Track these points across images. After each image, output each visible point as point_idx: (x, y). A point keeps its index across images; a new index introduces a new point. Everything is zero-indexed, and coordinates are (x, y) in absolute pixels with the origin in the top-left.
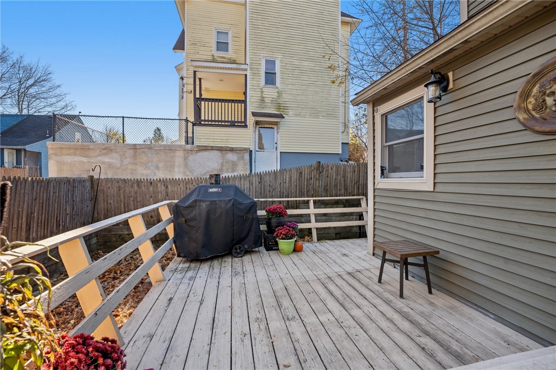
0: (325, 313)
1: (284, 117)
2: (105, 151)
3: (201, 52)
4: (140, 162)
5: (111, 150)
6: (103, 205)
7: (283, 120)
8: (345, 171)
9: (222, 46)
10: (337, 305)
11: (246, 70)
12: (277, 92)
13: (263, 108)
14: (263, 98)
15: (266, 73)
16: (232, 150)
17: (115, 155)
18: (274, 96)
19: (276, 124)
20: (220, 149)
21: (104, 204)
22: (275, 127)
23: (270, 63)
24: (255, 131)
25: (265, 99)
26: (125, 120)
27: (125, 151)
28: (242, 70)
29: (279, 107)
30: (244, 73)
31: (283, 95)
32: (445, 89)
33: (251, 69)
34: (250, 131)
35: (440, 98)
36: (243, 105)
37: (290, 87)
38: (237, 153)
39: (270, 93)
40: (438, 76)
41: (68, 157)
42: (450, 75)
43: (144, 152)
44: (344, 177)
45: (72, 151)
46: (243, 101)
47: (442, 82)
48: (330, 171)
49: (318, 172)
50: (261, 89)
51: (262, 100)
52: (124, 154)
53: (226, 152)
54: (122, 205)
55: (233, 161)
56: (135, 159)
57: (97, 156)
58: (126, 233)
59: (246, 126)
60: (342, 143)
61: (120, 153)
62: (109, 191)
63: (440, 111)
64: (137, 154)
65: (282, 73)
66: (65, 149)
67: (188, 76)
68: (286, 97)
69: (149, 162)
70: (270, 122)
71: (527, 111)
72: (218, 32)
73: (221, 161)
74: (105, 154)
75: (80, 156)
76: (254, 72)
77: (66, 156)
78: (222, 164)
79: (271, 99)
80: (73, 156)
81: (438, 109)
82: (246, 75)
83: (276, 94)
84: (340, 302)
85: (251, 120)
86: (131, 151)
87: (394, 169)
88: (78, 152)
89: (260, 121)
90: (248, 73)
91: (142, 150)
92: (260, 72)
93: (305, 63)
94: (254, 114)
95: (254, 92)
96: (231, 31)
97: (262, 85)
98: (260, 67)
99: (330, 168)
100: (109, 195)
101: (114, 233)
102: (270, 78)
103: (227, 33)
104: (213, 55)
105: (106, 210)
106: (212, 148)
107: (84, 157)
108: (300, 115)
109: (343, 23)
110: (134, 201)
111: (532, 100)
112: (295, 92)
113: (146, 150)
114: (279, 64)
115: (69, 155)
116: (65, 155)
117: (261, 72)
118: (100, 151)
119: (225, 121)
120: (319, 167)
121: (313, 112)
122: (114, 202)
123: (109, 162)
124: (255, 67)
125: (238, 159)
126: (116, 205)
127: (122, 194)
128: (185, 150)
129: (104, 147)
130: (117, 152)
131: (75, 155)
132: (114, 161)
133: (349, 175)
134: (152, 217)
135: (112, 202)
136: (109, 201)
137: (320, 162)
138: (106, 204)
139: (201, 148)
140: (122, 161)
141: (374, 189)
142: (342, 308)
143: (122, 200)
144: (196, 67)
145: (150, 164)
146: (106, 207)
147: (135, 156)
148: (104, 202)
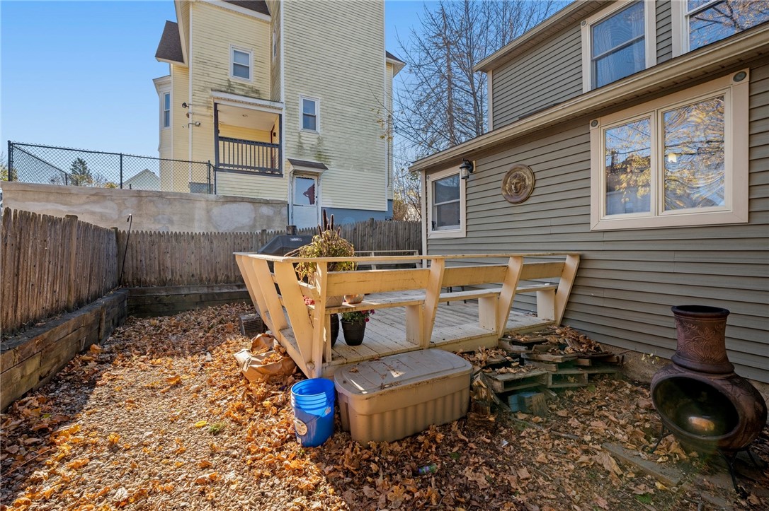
1: (327, 169)
2: (95, 198)
3: (212, 75)
4: (146, 214)
5: (105, 197)
6: (131, 263)
7: (326, 171)
8: (396, 228)
9: (241, 70)
11: (281, 109)
12: (318, 138)
13: (301, 155)
14: (301, 143)
15: (304, 114)
16: (267, 203)
17: (110, 204)
18: (314, 143)
19: (317, 175)
20: (253, 201)
21: (133, 261)
22: (316, 178)
23: (309, 105)
24: (292, 182)
25: (304, 145)
26: (123, 158)
27: (126, 199)
28: (276, 108)
29: (319, 156)
30: (279, 112)
31: (324, 142)
32: (471, 171)
33: (287, 109)
34: (285, 181)
35: (468, 177)
36: (277, 149)
37: (332, 133)
38: (272, 206)
39: (309, 138)
40: (467, 162)
41: (36, 203)
42: (474, 162)
43: (151, 201)
44: (396, 234)
45: (42, 196)
46: (277, 145)
47: (469, 167)
48: (383, 228)
49: (372, 228)
50: (299, 133)
51: (300, 146)
52: (124, 203)
53: (260, 205)
54: (157, 263)
55: (268, 216)
56: (140, 210)
57: (83, 204)
58: (164, 294)
59: (281, 175)
60: (388, 200)
61: (117, 202)
62: (139, 246)
63: (470, 184)
64: (142, 203)
65: (323, 117)
66: (31, 193)
67: (194, 103)
68: (327, 145)
69: (159, 214)
70: (310, 172)
71: (506, 191)
72: (235, 51)
73: (253, 216)
74: (94, 202)
75: (56, 203)
76: (291, 112)
77: (32, 203)
78: (255, 219)
79: (310, 146)
80: (43, 203)
81: (468, 183)
82: (280, 115)
83: (316, 140)
85: (287, 169)
86: (134, 199)
87: (442, 224)
88: (52, 198)
89: (299, 171)
90: (284, 113)
91: (149, 198)
92: (297, 113)
93: (349, 109)
94: (293, 162)
95: (291, 136)
96: (252, 52)
97: (300, 129)
98: (297, 107)
99: (383, 225)
100: (139, 250)
101: (149, 294)
102: (309, 121)
103: (248, 55)
104: (229, 80)
105: (135, 269)
106: (243, 200)
107: (61, 204)
108: (342, 166)
109: (389, 64)
110: (171, 257)
111: (507, 185)
112: (337, 140)
113: (155, 198)
114: (319, 107)
115: (38, 201)
116: (32, 201)
117: (299, 114)
118: (88, 197)
119: (255, 168)
120: (373, 223)
121: (358, 164)
122: (146, 259)
123: (100, 213)
124: (291, 106)
125: (274, 213)
126: (148, 262)
127: (156, 250)
128: (207, 201)
129: (94, 192)
130: (113, 200)
131: (48, 201)
132: (107, 211)
133: (400, 232)
134: (193, 275)
135: (143, 259)
136: (139, 258)
137: (373, 219)
138: (135, 260)
139: (229, 199)
140: (121, 212)
141: (427, 240)
143: (157, 256)
144: (218, 98)
145: (160, 217)
146: (135, 265)
147: (139, 207)
148: (133, 258)
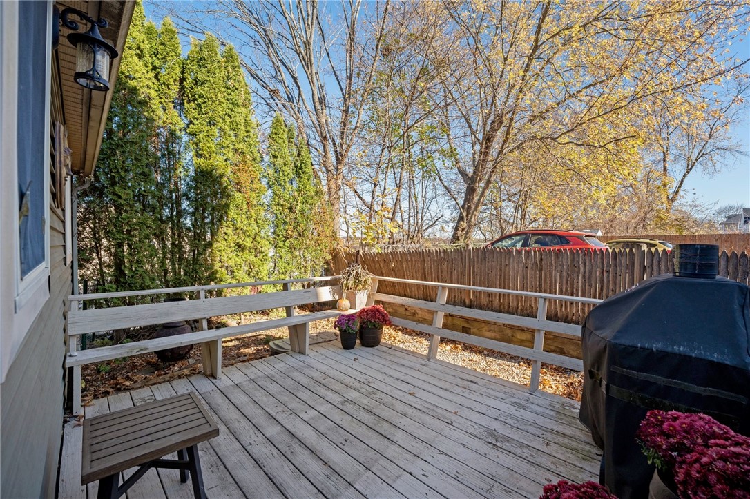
0: (313, 419)
10: (299, 434)
84: (296, 440)
142: (292, 430)
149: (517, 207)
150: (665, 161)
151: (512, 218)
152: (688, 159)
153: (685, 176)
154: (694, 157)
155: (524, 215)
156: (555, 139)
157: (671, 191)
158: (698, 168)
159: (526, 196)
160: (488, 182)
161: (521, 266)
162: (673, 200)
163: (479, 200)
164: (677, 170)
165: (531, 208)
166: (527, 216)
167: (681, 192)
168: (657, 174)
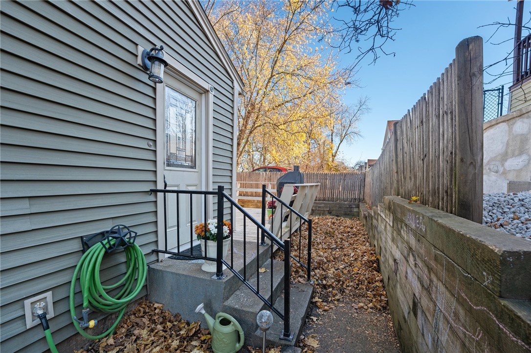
149: (261, 155)
150: (332, 135)
151: (259, 161)
152: (341, 135)
153: (340, 144)
154: (343, 135)
155: (265, 159)
156: (278, 126)
157: (334, 152)
158: (345, 141)
159: (265, 149)
160: (247, 141)
161: (264, 178)
162: (335, 156)
163: (242, 150)
164: (337, 140)
165: (268, 156)
166: (266, 161)
167: (338, 153)
168: (328, 142)
